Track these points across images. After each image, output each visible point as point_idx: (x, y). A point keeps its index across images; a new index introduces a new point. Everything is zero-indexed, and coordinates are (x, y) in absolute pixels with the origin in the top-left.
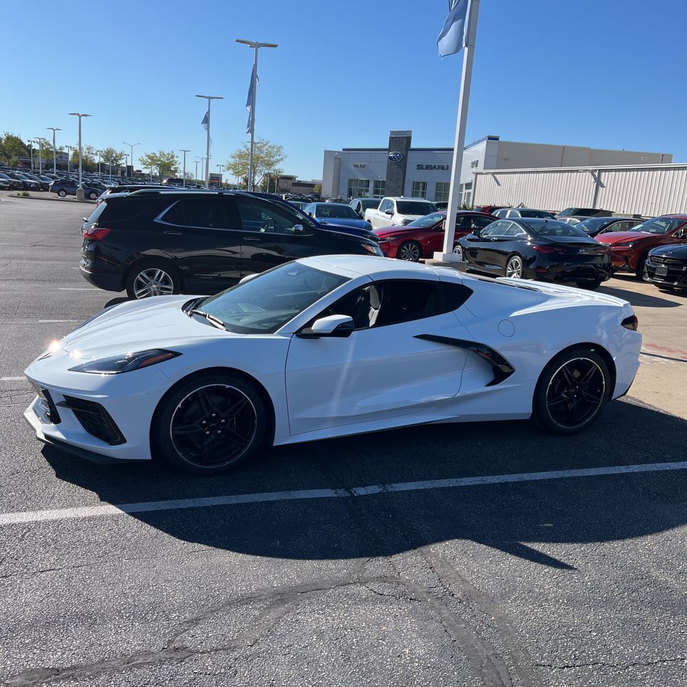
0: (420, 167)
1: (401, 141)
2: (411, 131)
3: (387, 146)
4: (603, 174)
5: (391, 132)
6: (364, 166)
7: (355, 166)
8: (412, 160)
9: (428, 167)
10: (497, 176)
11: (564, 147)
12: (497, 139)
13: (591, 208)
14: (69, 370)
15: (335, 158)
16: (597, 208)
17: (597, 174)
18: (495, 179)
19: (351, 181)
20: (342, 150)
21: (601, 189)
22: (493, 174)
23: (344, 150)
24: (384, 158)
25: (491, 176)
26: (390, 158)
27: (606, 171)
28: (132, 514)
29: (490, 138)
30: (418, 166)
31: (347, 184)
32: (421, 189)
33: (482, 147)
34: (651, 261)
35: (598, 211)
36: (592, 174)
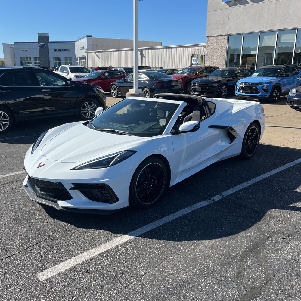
0: (56, 50)
1: (44, 39)
2: (48, 33)
3: (37, 41)
4: (143, 51)
5: (38, 34)
6: (27, 51)
7: (22, 51)
8: (51, 47)
9: (60, 50)
10: (97, 54)
11: (120, 40)
12: (91, 36)
13: (141, 65)
14: (71, 170)
15: (11, 47)
16: (143, 65)
17: (141, 51)
18: (96, 55)
19: (21, 58)
20: (13, 43)
21: (143, 57)
22: (95, 53)
23: (15, 43)
24: (37, 46)
25: (94, 54)
26: (40, 46)
27: (144, 49)
28: (139, 236)
29: (88, 36)
30: (54, 50)
31: (20, 60)
32: (57, 60)
33: (85, 40)
34: (194, 86)
35: (144, 67)
36: (139, 51)
